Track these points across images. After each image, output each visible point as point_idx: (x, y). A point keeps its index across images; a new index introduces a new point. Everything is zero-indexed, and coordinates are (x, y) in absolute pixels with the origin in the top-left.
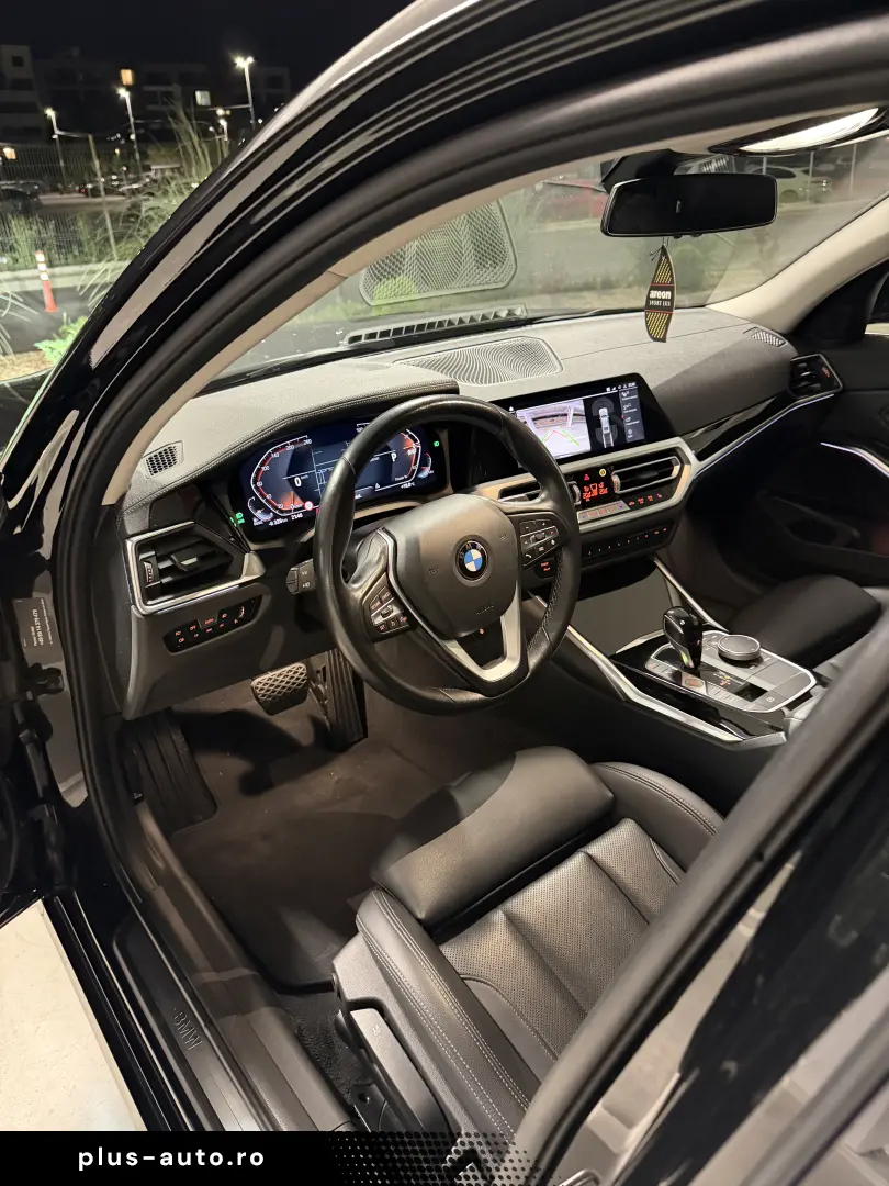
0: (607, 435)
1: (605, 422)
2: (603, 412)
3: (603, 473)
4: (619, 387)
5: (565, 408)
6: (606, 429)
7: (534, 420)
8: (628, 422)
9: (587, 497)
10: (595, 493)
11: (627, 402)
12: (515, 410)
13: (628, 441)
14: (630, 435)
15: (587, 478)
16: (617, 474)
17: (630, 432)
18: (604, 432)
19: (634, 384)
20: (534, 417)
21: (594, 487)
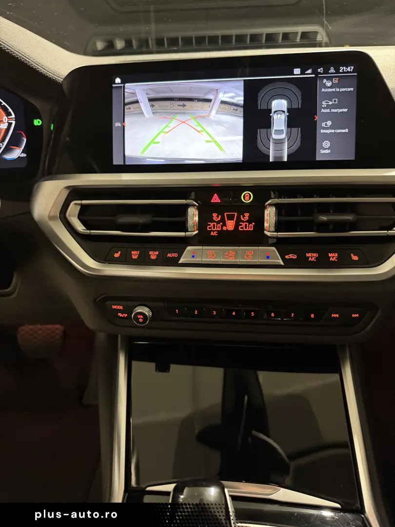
0: (279, 142)
1: (279, 121)
2: (279, 105)
3: (247, 198)
4: (320, 70)
5: (210, 91)
6: (279, 132)
7: (150, 100)
8: (325, 127)
9: (214, 228)
10: (230, 225)
11: (329, 96)
12: (123, 82)
13: (318, 159)
14: (324, 150)
15: (216, 199)
16: (276, 205)
17: (326, 144)
18: (274, 136)
19: (350, 69)
20: (153, 95)
21: (230, 218)
